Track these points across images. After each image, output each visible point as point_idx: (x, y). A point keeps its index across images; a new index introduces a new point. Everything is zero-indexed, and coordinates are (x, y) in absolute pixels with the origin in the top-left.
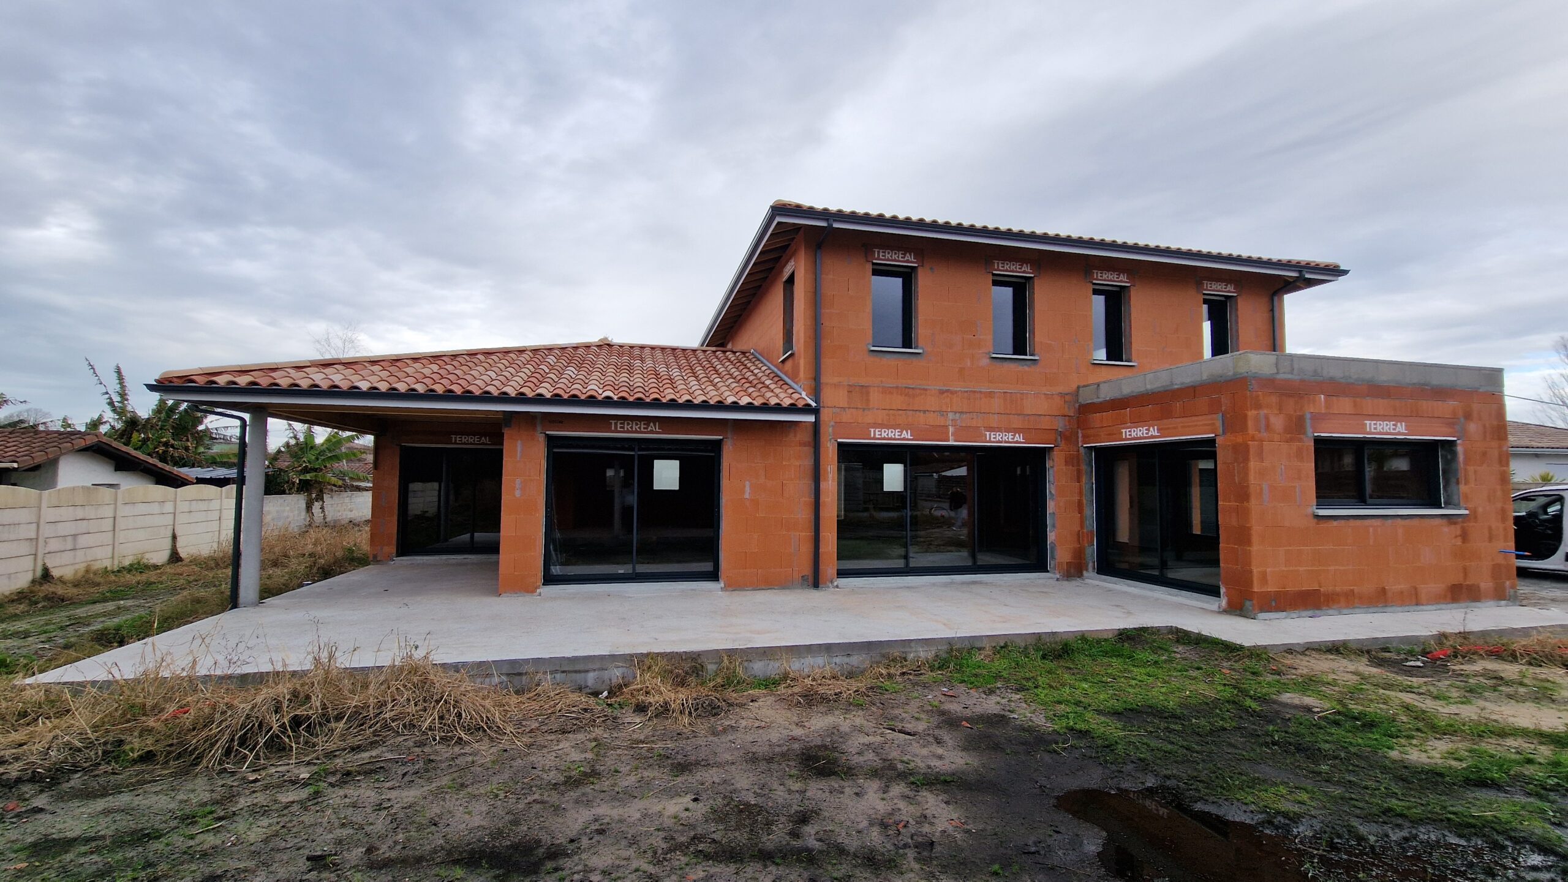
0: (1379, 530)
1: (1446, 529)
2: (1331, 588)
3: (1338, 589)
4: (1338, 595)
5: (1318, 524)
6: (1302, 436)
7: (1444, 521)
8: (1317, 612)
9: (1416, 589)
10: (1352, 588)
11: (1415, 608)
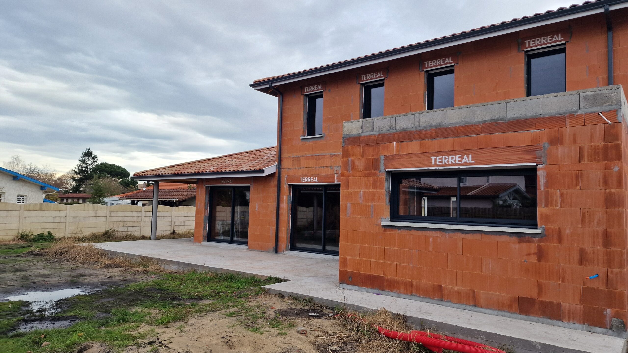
0: (439, 240)
1: (517, 246)
2: (392, 278)
3: (398, 279)
4: (398, 283)
5: (385, 231)
6: (377, 172)
7: (514, 238)
8: (381, 292)
9: (474, 292)
10: (411, 280)
11: (473, 308)
